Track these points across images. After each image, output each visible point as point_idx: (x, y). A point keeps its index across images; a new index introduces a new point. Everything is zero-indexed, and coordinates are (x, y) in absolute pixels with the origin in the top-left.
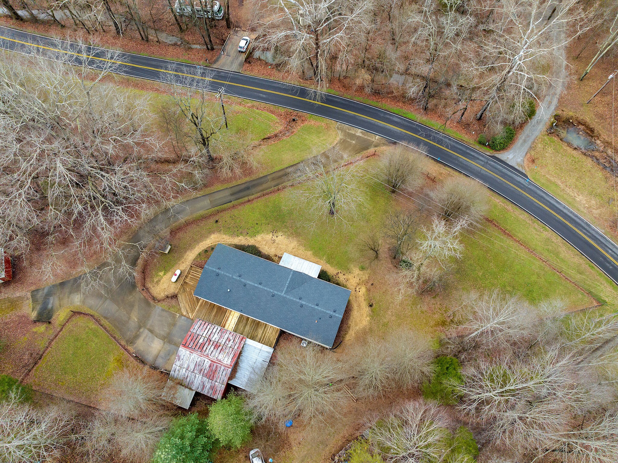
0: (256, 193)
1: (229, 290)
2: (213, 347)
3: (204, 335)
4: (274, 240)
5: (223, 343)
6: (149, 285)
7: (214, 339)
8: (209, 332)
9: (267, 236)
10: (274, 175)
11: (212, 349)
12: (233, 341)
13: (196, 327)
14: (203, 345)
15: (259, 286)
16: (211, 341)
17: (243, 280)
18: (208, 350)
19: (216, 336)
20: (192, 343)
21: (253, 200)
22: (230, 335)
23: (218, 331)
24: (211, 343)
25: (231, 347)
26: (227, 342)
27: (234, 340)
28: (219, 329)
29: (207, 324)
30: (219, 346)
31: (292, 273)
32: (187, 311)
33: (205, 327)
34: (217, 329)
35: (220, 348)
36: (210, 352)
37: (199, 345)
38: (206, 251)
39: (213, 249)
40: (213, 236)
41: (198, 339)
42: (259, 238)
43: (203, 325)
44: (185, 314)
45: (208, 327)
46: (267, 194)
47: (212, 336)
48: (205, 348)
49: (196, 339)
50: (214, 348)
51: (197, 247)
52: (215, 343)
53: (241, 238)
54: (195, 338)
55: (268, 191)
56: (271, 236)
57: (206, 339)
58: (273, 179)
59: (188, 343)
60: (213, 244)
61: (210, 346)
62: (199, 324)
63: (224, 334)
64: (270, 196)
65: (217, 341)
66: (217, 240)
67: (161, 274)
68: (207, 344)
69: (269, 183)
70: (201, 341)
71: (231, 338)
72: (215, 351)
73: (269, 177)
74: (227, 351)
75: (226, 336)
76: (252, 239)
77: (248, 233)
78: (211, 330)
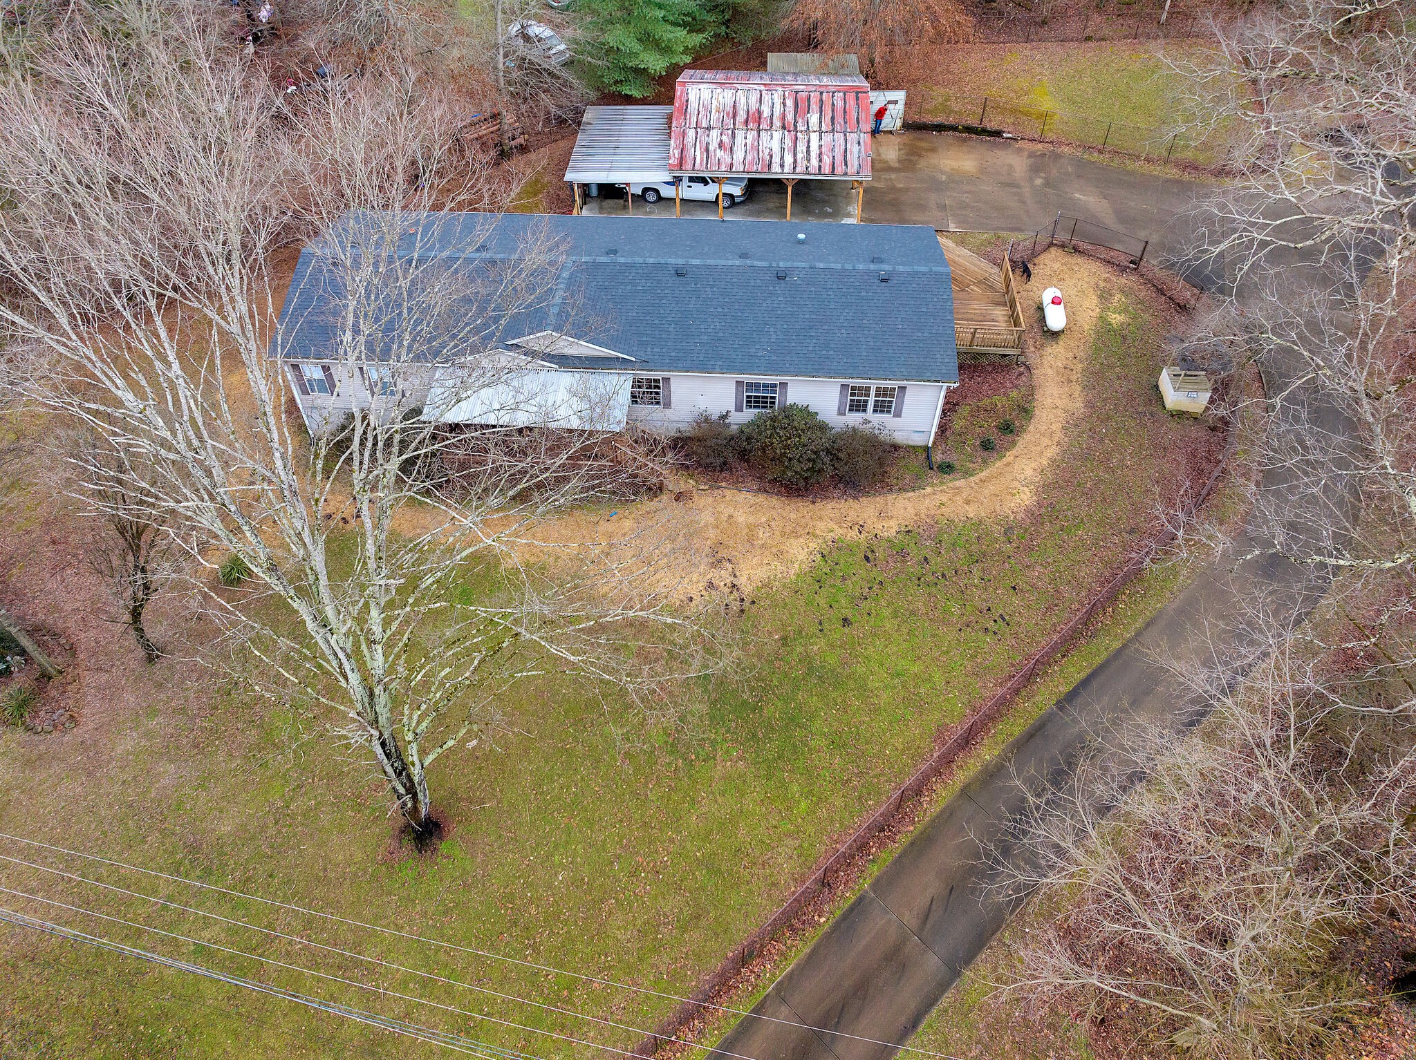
0: (949, 814)
1: (801, 236)
2: (766, 112)
3: (814, 137)
4: (717, 563)
5: (740, 135)
7: (777, 135)
8: (802, 147)
9: (761, 574)
10: (908, 995)
12: (711, 148)
13: (854, 149)
15: (680, 261)
16: (784, 127)
18: (778, 101)
19: (775, 144)
20: (839, 104)
22: (729, 161)
23: (776, 159)
24: (777, 123)
25: (709, 129)
26: (726, 139)
27: (707, 150)
28: (776, 168)
29: (826, 169)
30: (746, 122)
31: (552, 319)
33: (827, 160)
34: (782, 166)
35: (741, 116)
36: (766, 97)
37: (814, 107)
38: (1007, 428)
39: (987, 446)
40: (1026, 498)
41: (828, 118)
42: (801, 553)
43: (837, 162)
45: (814, 162)
46: (883, 828)
47: (788, 142)
48: (790, 103)
49: (833, 118)
50: (759, 111)
51: (1059, 434)
52: (764, 126)
53: (889, 529)
54: (839, 120)
55: (887, 855)
56: (742, 581)
57: (801, 127)
60: (999, 464)
61: (777, 114)
63: (749, 157)
64: (860, 821)
65: (763, 134)
66: (991, 488)
67: (1115, 319)
68: (790, 117)
69: (910, 919)
70: (814, 119)
71: (719, 153)
72: (754, 107)
73: (932, 963)
74: (714, 116)
75: (739, 154)
76: (830, 536)
77: (867, 558)
78: (800, 156)
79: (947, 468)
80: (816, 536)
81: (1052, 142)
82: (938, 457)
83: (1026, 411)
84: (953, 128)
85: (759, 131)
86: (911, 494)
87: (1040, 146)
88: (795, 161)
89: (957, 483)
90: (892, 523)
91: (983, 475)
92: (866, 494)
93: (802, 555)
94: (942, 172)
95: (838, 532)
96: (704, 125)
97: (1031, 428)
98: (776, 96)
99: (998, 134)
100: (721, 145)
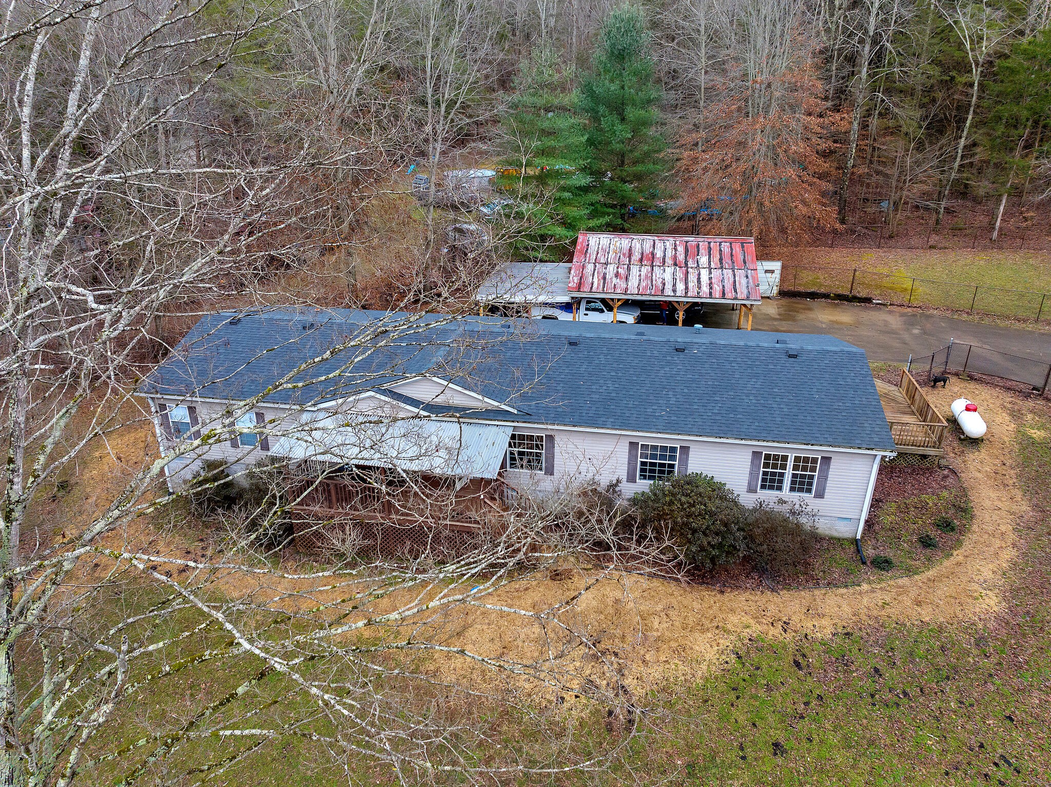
2: (659, 254)
3: (704, 274)
4: (599, 656)
5: (635, 270)
8: (692, 278)
12: (608, 277)
13: (742, 281)
15: (574, 334)
16: (675, 264)
18: (669, 247)
20: (726, 250)
22: (624, 286)
23: (669, 286)
24: (669, 261)
25: (606, 264)
26: (622, 271)
27: (604, 278)
28: (668, 291)
29: (717, 295)
30: (641, 260)
33: (717, 289)
34: (674, 291)
35: (636, 256)
36: (659, 245)
37: (703, 251)
38: (947, 526)
39: (926, 543)
40: (993, 603)
41: (716, 259)
42: (709, 651)
43: (727, 289)
45: (705, 289)
47: (680, 274)
48: (680, 249)
49: (721, 260)
50: (653, 254)
52: (656, 263)
53: (822, 629)
54: (727, 262)
56: (631, 681)
57: (690, 264)
59: (738, 250)
60: (946, 563)
61: (669, 256)
63: (643, 284)
65: (656, 269)
66: (944, 590)
68: (681, 257)
70: (704, 260)
71: (615, 280)
72: (648, 251)
74: (612, 255)
75: (633, 282)
76: (746, 633)
77: (797, 664)
78: (691, 285)
79: (883, 564)
80: (728, 632)
81: (920, 307)
82: (869, 552)
83: (964, 510)
84: (826, 296)
85: (652, 266)
86: (843, 591)
87: (909, 310)
88: (687, 288)
89: (900, 582)
90: (825, 622)
91: (931, 573)
92: (788, 587)
93: (711, 654)
94: (822, 322)
95: (756, 629)
96: (602, 261)
97: (975, 528)
98: (668, 244)
99: (868, 300)
100: (617, 275)
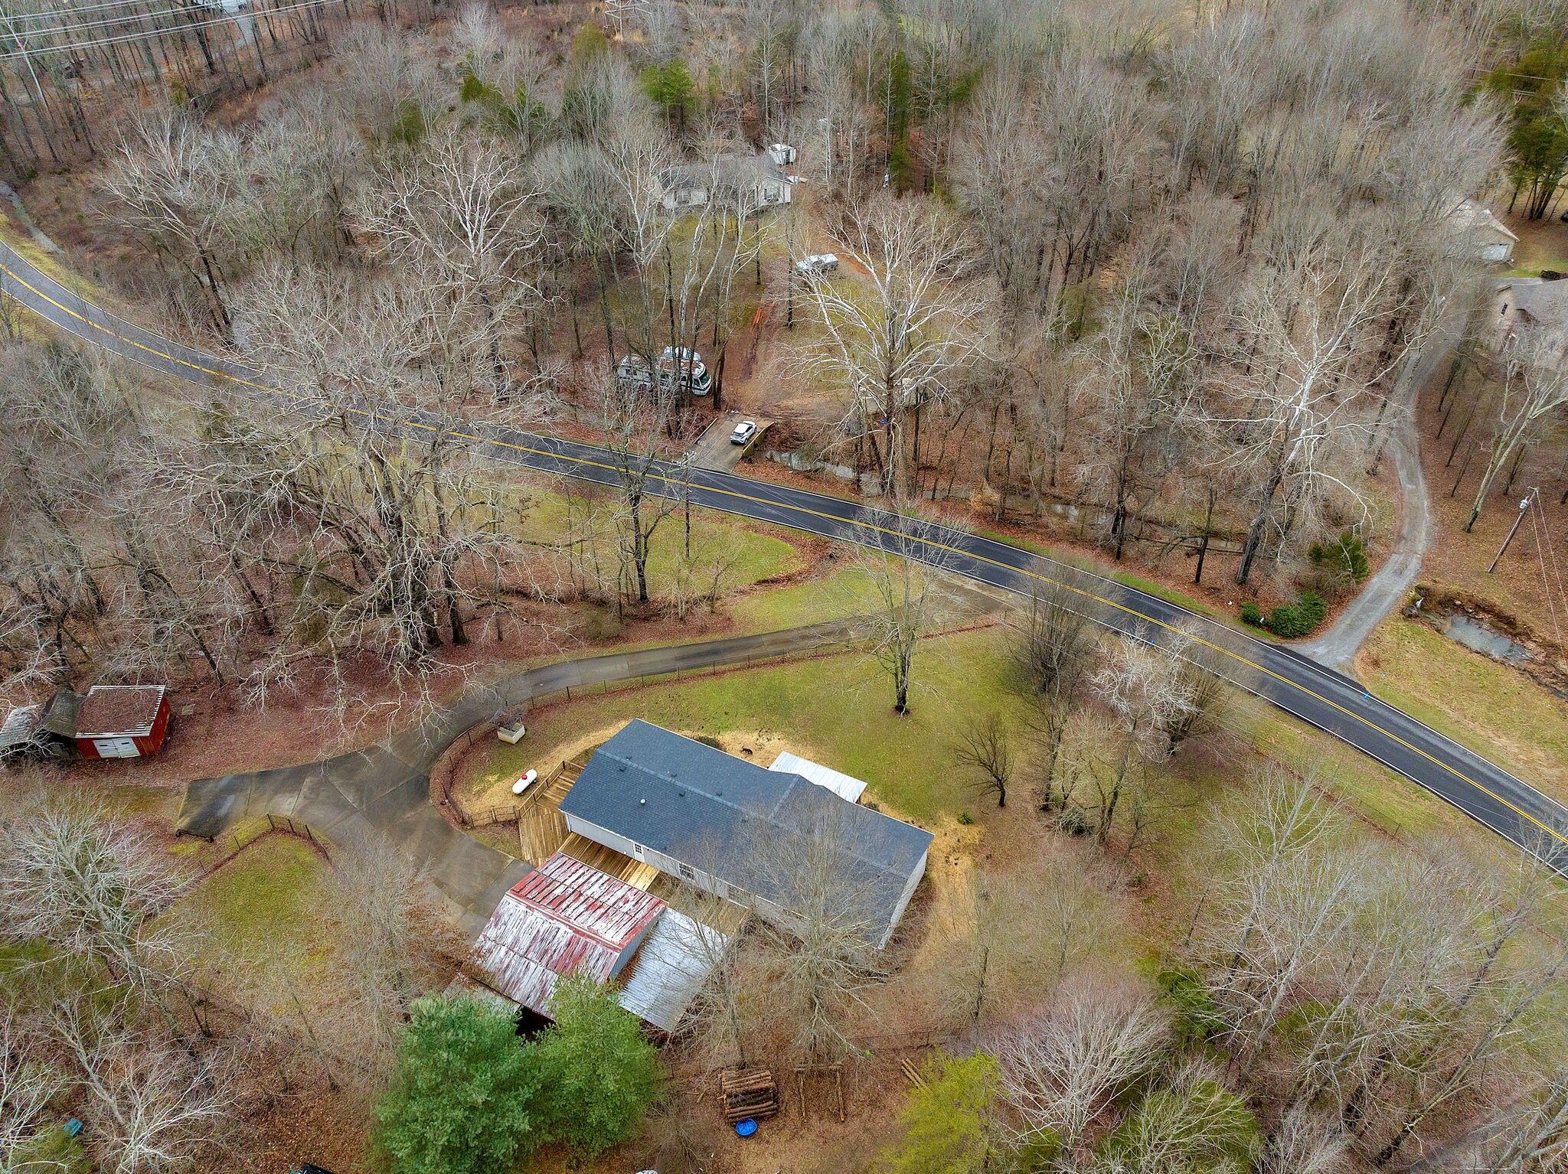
0: (733, 662)
1: (643, 801)
2: (585, 906)
3: (568, 883)
5: (610, 903)
6: (459, 796)
7: (589, 893)
8: (581, 881)
9: (747, 734)
10: (776, 636)
11: (582, 909)
12: (634, 903)
13: (552, 867)
14: (561, 899)
15: (716, 798)
16: (581, 894)
17: (679, 784)
18: (569, 911)
19: (595, 888)
20: (535, 892)
21: (724, 672)
23: (601, 881)
24: (582, 899)
25: (626, 913)
26: (621, 904)
27: (637, 903)
28: (606, 877)
29: (578, 865)
30: (600, 907)
31: (795, 780)
32: (534, 853)
33: (573, 869)
35: (602, 910)
36: (575, 915)
37: (551, 897)
41: (551, 888)
43: (568, 865)
44: (528, 857)
45: (581, 871)
46: (758, 666)
47: (586, 886)
48: (564, 906)
49: (547, 886)
50: (587, 909)
51: (584, 740)
52: (592, 900)
54: (544, 884)
55: (761, 661)
56: (758, 734)
57: (571, 890)
58: (774, 643)
59: (527, 889)
61: (578, 904)
62: (560, 862)
63: (616, 889)
64: (762, 670)
65: (596, 897)
67: (491, 778)
68: (572, 899)
69: (763, 648)
70: (558, 892)
71: (631, 898)
72: (586, 914)
73: (764, 639)
74: (617, 918)
75: (620, 893)
78: (586, 878)
96: (628, 915)
